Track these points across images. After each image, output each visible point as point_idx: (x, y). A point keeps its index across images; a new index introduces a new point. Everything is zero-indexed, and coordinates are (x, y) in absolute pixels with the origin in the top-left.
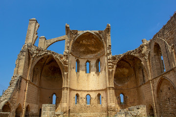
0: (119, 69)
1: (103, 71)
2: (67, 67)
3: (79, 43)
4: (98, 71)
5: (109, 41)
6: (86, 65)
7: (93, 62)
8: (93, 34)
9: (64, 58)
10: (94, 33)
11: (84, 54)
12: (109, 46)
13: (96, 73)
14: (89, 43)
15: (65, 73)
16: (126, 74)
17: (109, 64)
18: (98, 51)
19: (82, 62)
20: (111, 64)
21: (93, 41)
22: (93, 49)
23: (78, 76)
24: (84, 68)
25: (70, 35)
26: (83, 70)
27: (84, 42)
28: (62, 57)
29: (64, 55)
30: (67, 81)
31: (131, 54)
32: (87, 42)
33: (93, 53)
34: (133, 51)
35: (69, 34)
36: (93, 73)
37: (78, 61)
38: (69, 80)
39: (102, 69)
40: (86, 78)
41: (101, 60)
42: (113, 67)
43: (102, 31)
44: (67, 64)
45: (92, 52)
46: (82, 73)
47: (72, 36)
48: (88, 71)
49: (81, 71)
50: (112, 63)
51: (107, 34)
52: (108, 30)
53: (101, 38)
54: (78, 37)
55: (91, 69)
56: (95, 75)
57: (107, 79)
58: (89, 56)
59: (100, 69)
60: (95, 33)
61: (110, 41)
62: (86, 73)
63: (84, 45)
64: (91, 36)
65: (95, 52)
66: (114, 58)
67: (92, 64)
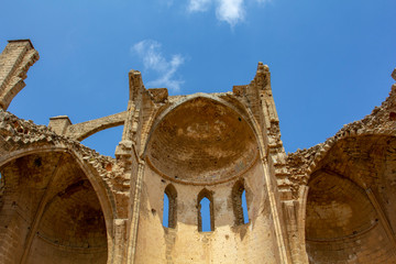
0: (318, 208)
1: (260, 218)
2: (125, 199)
3: (173, 132)
4: (240, 223)
5: (270, 110)
6: (198, 206)
7: (223, 195)
8: (216, 103)
9: (115, 168)
10: (219, 100)
11: (193, 169)
12: (273, 122)
13: (234, 229)
14: (205, 136)
15: (118, 222)
16: (343, 222)
17: (280, 182)
18: (237, 157)
19: (187, 195)
20: (288, 182)
21: (218, 128)
22: (220, 154)
23: (171, 242)
24: (191, 214)
25: (144, 101)
26: (189, 223)
27: (191, 132)
28: (110, 165)
29: (118, 157)
30: (124, 254)
31: (360, 132)
32: (199, 131)
33: (220, 167)
34: (366, 121)
35: (140, 97)
36: (224, 230)
37: (170, 192)
38: (131, 251)
39: (255, 210)
40: (199, 248)
41: (247, 184)
42: (295, 194)
43: (244, 88)
44: (127, 188)
45: (217, 163)
46: (186, 231)
47: (148, 105)
48: (206, 225)
49: (180, 226)
50: (289, 176)
51: (261, 92)
52: (262, 80)
53: (242, 111)
54: (168, 110)
55: (218, 218)
56: (231, 234)
57: (280, 241)
58: (207, 175)
59: (248, 214)
60: (222, 97)
61: (273, 109)
62: (200, 230)
63: (192, 141)
64: (210, 111)
65: (226, 162)
66: (294, 162)
67: (217, 199)
